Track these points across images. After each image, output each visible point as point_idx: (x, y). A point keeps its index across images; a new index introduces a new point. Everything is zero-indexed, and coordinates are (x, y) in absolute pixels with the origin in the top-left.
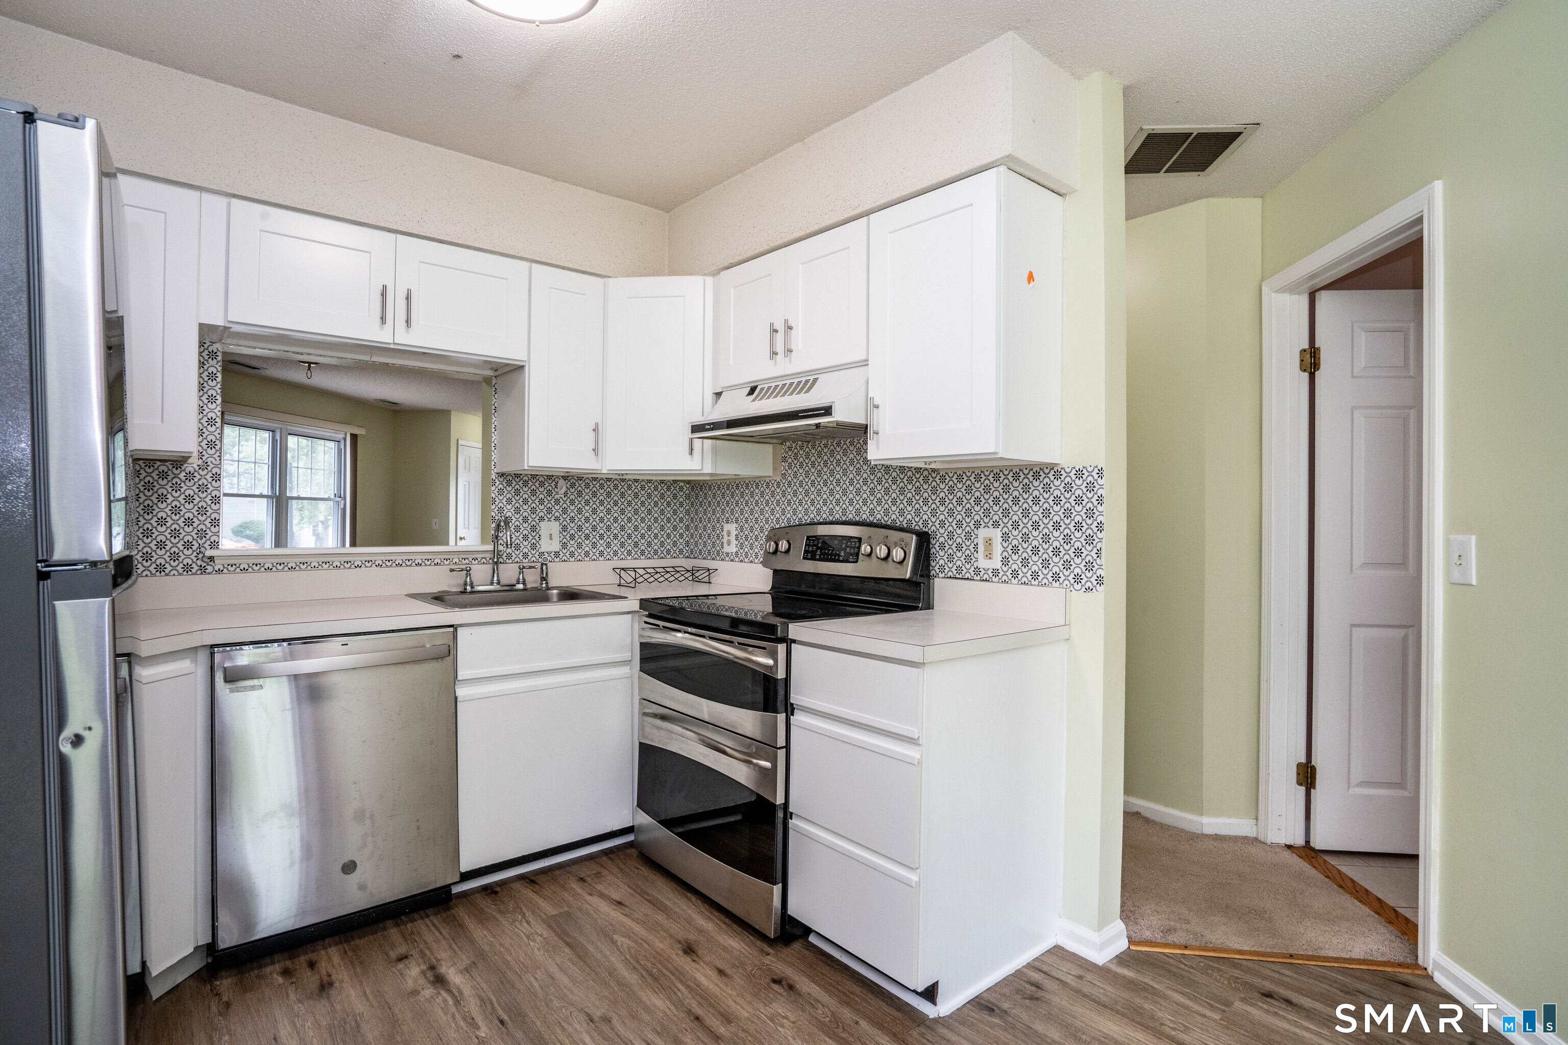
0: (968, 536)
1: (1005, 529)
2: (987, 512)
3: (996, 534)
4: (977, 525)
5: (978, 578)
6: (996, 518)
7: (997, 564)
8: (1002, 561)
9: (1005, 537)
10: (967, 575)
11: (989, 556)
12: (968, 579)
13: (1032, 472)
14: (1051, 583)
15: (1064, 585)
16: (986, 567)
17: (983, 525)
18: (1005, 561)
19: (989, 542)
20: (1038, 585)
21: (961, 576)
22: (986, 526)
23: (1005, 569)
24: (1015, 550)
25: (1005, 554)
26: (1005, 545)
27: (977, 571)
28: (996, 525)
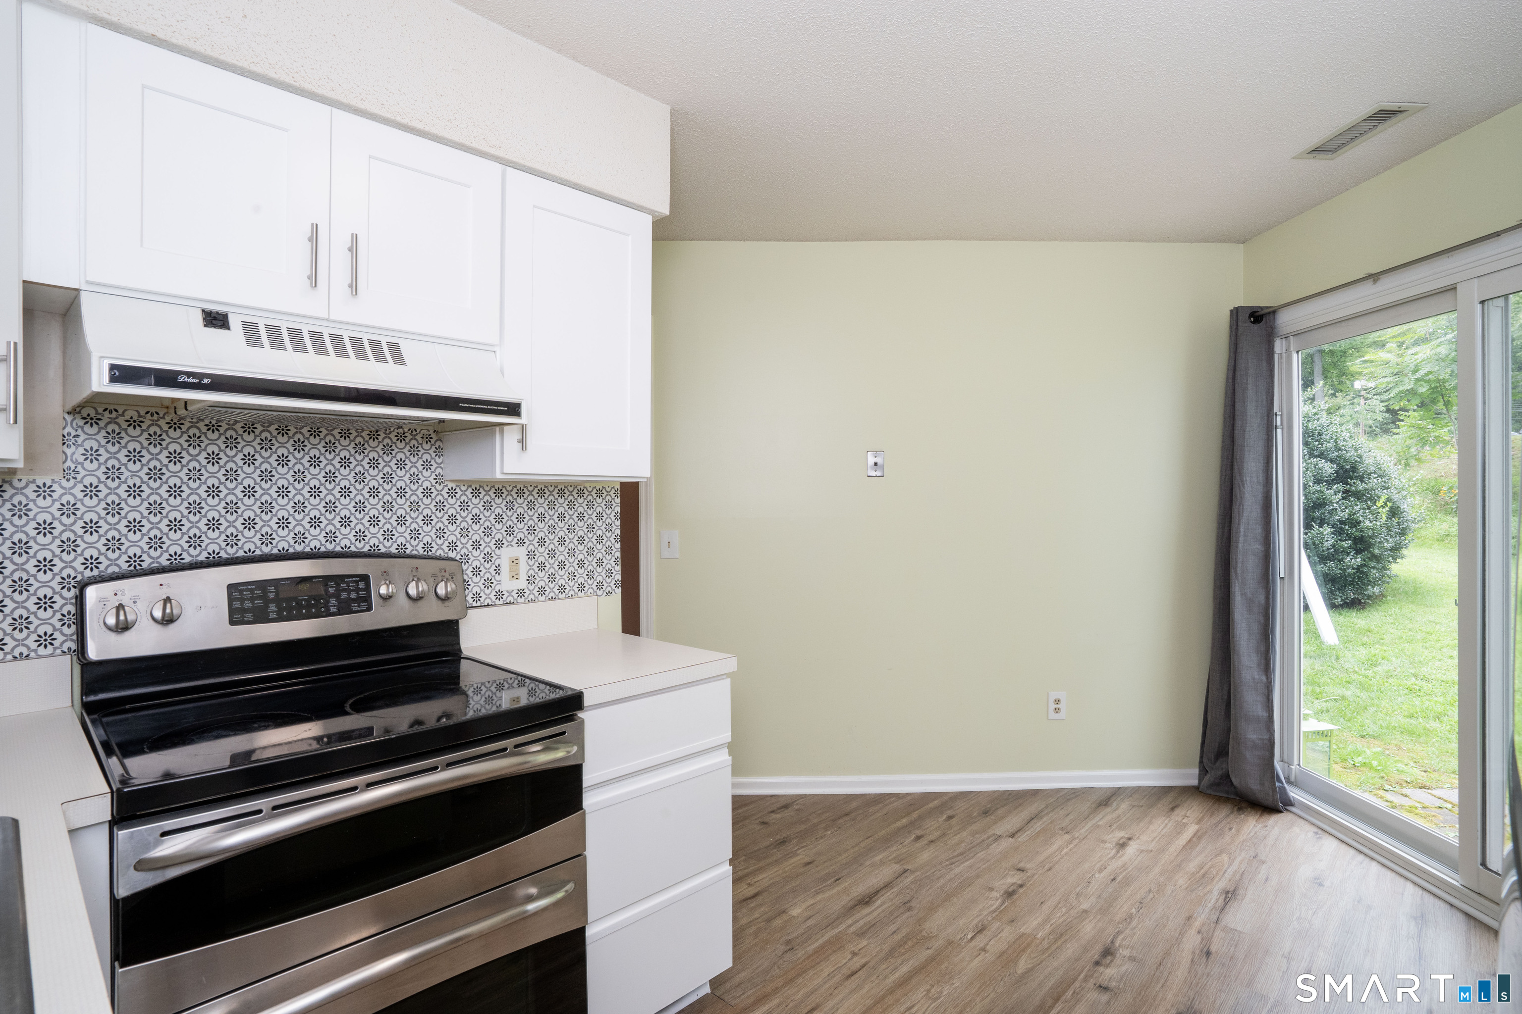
0: (488, 557)
1: (531, 547)
2: (510, 531)
3: (521, 553)
4: (499, 544)
5: (501, 602)
6: (520, 535)
7: (522, 583)
8: (528, 580)
9: (531, 555)
10: (488, 601)
11: (516, 576)
12: (488, 605)
13: (556, 490)
14: (577, 594)
15: (589, 593)
16: (510, 589)
17: (506, 544)
18: (531, 580)
19: (515, 561)
20: (565, 598)
21: (479, 604)
22: (510, 545)
23: (531, 587)
24: (542, 567)
25: (531, 572)
26: (531, 563)
27: (499, 595)
28: (521, 542)
